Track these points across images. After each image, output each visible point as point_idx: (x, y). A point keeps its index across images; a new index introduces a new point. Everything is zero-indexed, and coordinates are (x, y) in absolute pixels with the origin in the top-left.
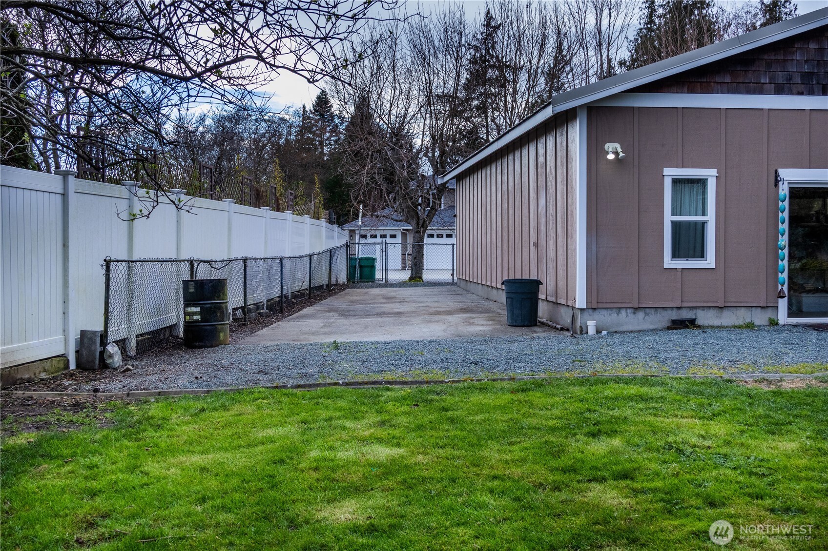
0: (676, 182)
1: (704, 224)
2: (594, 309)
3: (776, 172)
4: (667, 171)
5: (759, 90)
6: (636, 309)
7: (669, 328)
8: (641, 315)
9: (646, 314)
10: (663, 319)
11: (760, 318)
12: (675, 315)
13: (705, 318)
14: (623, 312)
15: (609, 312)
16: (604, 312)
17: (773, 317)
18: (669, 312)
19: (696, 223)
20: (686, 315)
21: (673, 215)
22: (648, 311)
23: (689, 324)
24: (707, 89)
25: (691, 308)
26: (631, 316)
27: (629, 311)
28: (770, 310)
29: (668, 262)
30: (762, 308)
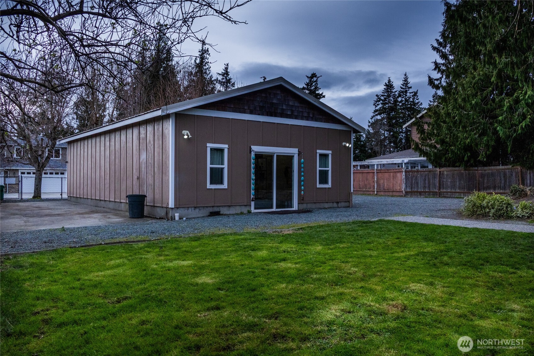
0: (212, 149)
1: (222, 169)
2: (178, 208)
3: (250, 147)
4: (208, 145)
5: (244, 112)
6: (195, 208)
7: (209, 216)
8: (197, 210)
9: (200, 210)
10: (207, 211)
11: (245, 210)
12: (211, 210)
13: (224, 211)
14: (190, 209)
15: (184, 209)
16: (182, 209)
17: (249, 209)
18: (209, 208)
19: (219, 168)
20: (216, 209)
21: (211, 164)
22: (200, 208)
23: (217, 214)
24: (224, 110)
25: (217, 206)
26: (193, 210)
27: (192, 208)
28: (248, 206)
29: (209, 186)
30: (245, 206)
